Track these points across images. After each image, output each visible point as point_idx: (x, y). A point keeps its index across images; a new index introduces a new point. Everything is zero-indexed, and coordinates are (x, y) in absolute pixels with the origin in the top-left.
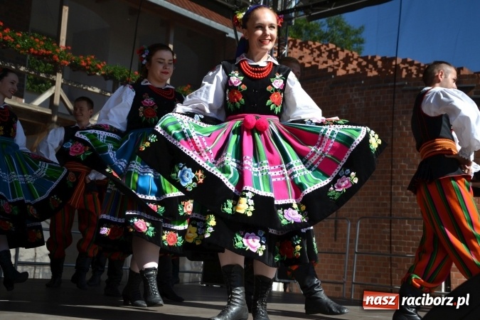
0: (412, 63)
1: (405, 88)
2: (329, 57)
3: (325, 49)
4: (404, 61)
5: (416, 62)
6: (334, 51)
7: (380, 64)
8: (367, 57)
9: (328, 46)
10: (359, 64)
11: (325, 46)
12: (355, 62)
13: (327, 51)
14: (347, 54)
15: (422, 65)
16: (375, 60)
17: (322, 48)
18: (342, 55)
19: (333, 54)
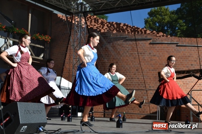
0: (127, 26)
1: (127, 38)
2: (95, 22)
3: (93, 18)
4: (124, 25)
5: (129, 25)
6: (96, 19)
7: (115, 25)
8: (110, 22)
9: (94, 17)
10: (107, 25)
11: (92, 17)
12: (106, 25)
13: (94, 19)
14: (102, 21)
15: (132, 27)
16: (113, 24)
17: (92, 18)
18: (100, 21)
19: (96, 21)
